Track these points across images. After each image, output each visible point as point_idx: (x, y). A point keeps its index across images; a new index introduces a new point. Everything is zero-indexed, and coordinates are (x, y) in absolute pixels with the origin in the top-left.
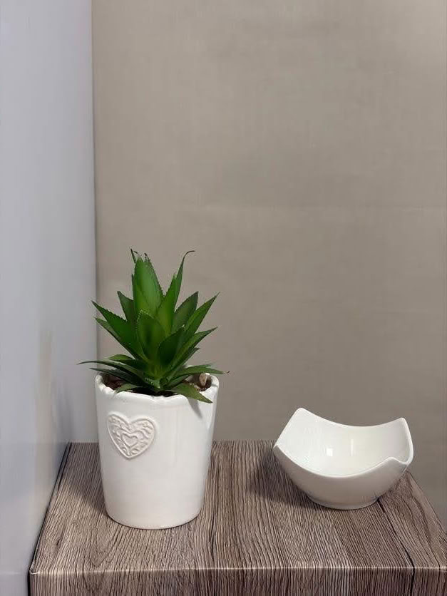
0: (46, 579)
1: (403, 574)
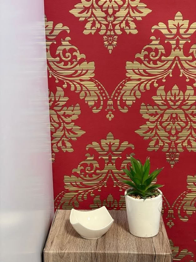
0: (48, 253)
1: (152, 255)
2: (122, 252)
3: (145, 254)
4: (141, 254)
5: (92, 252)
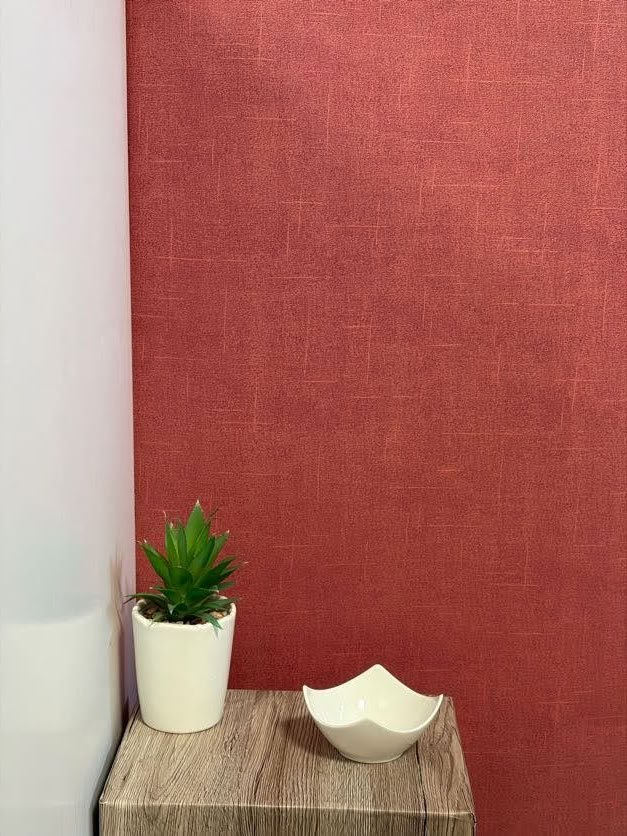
1: (416, 818)
2: (330, 806)
3: (394, 815)
4: (382, 815)
5: (242, 805)
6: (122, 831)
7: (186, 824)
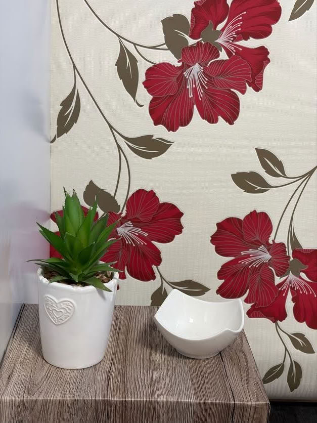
2: (162, 398)
3: (211, 404)
4: (202, 404)
5: (98, 398)
6: (7, 419)
7: (56, 413)
